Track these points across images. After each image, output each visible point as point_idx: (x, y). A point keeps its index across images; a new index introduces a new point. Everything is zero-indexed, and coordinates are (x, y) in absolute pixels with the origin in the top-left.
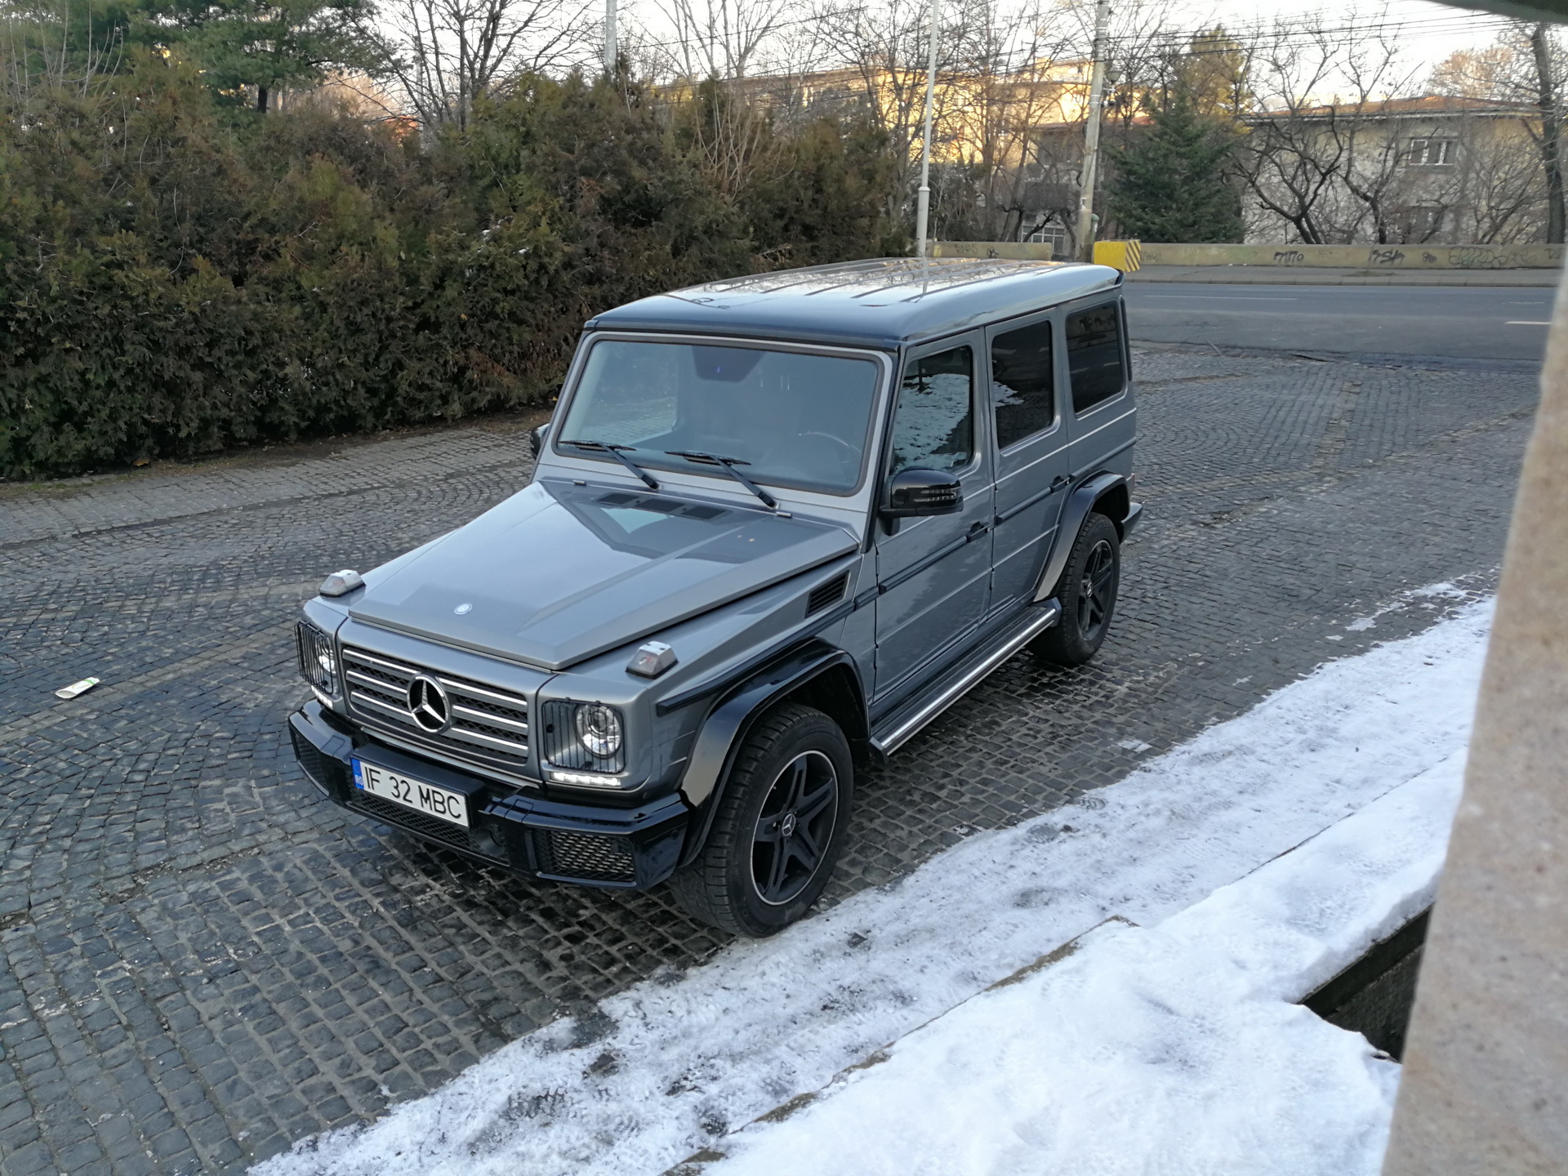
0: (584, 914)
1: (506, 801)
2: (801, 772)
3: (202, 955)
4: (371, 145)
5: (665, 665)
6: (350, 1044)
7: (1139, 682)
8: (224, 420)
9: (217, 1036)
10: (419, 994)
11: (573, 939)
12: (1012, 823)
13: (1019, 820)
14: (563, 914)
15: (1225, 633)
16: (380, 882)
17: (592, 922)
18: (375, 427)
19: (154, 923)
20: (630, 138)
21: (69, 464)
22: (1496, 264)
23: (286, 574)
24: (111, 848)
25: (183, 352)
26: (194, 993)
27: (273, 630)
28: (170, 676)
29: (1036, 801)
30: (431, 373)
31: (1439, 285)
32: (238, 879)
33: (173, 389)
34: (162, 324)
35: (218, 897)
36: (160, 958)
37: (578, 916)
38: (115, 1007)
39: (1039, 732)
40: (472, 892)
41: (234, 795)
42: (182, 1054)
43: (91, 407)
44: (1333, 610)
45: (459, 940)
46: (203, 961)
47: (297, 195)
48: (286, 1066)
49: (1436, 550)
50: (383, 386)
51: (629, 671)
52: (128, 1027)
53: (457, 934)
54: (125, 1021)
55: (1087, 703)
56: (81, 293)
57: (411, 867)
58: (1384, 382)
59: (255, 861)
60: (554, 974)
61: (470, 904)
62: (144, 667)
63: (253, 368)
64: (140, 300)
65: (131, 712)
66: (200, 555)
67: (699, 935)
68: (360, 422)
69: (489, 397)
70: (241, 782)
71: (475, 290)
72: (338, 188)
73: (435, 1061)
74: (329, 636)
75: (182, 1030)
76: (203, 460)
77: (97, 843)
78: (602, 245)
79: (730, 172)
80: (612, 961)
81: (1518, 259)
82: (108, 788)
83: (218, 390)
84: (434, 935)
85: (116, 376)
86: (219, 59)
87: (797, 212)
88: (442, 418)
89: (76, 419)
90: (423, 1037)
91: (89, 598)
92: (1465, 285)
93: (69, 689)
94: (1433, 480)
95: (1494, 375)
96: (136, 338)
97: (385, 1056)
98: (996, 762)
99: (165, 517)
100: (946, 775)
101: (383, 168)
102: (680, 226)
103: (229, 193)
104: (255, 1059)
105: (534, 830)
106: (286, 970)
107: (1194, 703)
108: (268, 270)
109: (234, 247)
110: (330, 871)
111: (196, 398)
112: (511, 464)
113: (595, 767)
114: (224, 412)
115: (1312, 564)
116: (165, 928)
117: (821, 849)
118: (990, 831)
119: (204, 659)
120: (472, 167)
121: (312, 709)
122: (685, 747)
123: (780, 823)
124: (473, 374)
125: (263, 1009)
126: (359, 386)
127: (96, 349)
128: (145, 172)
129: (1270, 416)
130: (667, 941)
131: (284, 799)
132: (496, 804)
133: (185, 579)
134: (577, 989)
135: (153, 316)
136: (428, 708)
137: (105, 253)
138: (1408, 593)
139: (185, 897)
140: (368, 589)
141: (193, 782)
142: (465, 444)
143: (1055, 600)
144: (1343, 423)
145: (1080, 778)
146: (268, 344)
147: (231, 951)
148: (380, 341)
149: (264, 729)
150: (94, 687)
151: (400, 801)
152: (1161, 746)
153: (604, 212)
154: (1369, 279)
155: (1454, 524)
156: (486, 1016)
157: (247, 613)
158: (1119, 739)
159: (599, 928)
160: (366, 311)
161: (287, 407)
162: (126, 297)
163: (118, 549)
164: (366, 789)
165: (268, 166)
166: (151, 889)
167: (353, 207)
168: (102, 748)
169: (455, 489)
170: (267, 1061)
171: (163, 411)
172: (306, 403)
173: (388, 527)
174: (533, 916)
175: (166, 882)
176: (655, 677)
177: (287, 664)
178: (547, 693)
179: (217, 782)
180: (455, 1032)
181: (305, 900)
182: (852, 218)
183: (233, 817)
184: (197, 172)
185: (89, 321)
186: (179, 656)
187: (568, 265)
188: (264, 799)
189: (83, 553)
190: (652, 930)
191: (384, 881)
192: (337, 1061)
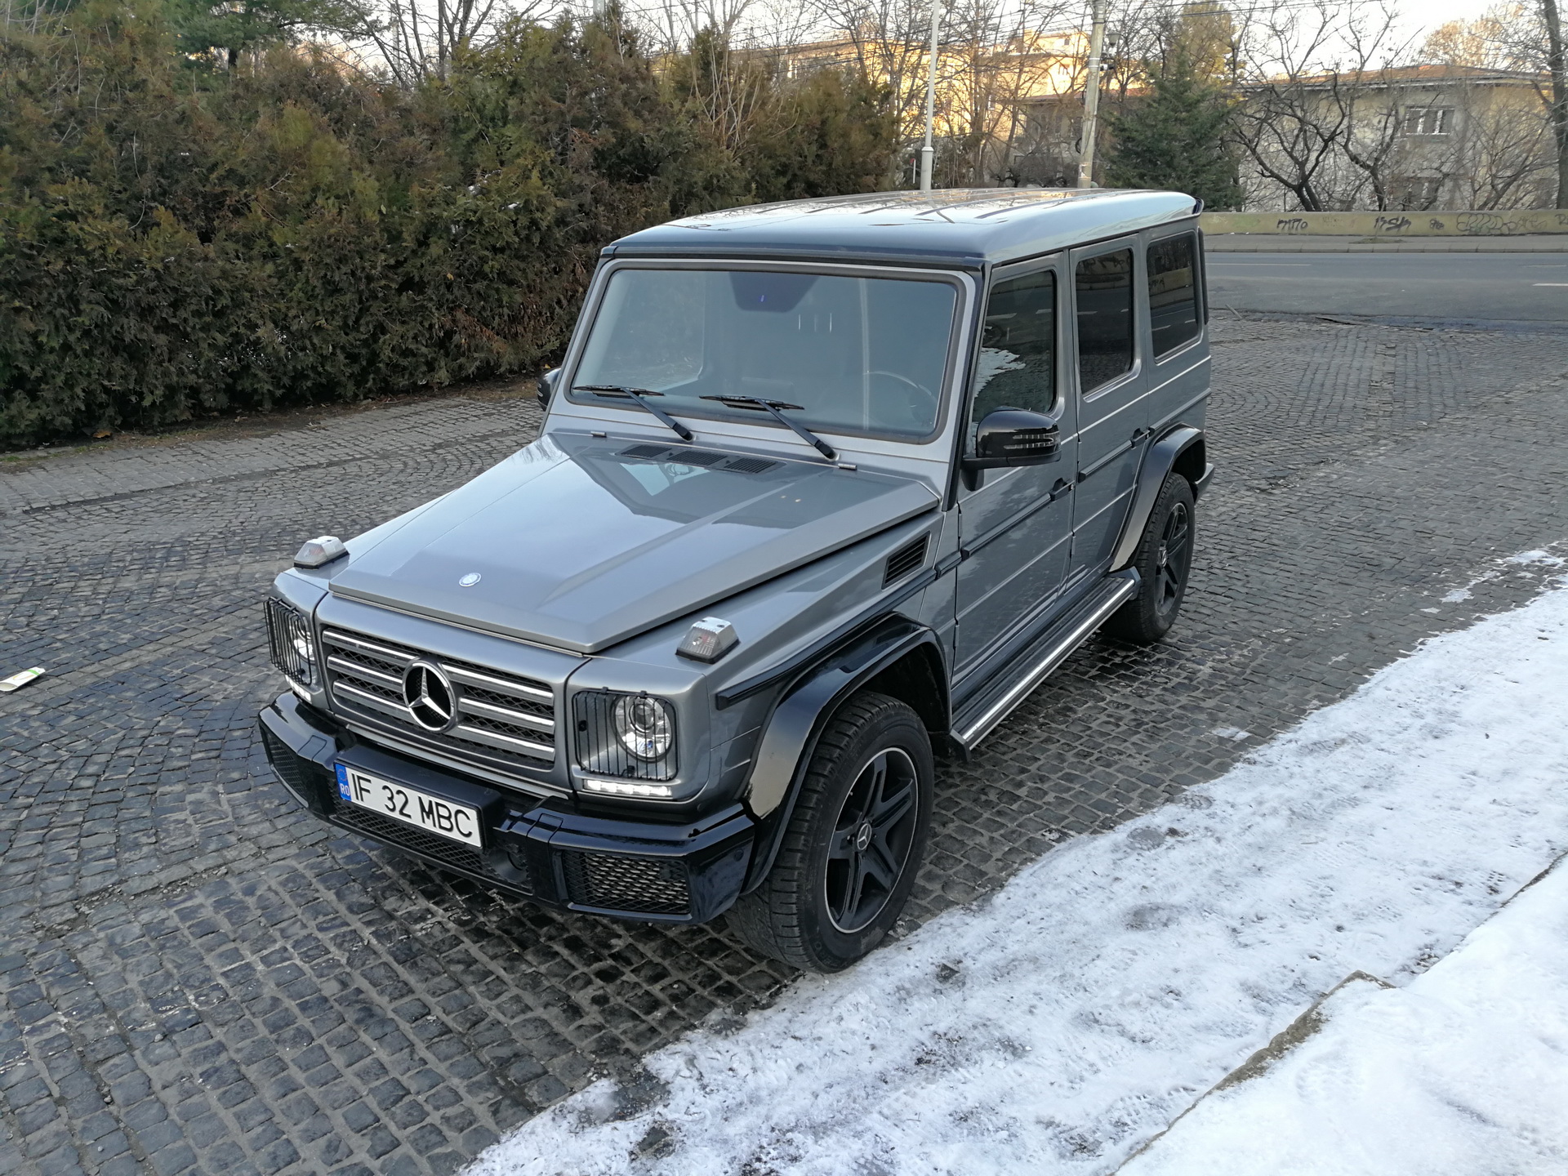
0: (618, 944)
1: (528, 815)
2: (879, 774)
3: (156, 1003)
4: (347, 93)
5: (725, 645)
6: (338, 1119)
7: (1222, 661)
8: (191, 387)
9: (171, 1111)
10: (422, 1051)
11: (607, 976)
12: (1108, 826)
13: (1116, 823)
14: (592, 944)
15: (1308, 606)
16: (373, 907)
17: (628, 955)
18: (356, 396)
19: (98, 963)
20: (624, 87)
21: (22, 435)
22: (1505, 230)
23: (259, 551)
24: (50, 869)
25: (146, 312)
26: (144, 1054)
27: (245, 612)
28: (127, 665)
29: (1130, 800)
30: (415, 338)
31: (1450, 251)
32: (201, 906)
33: (135, 353)
34: (121, 281)
35: (177, 929)
36: (104, 1007)
37: (610, 947)
38: (45, 1074)
39: (1120, 719)
40: (482, 919)
41: (200, 802)
42: (127, 1137)
43: (44, 373)
44: (1421, 580)
45: (469, 979)
46: (157, 1011)
47: (268, 144)
48: (257, 1150)
49: (1519, 515)
50: (364, 351)
51: (680, 653)
52: (60, 1101)
53: (464, 972)
54: (56, 1094)
55: (1169, 685)
56: (31, 247)
57: (409, 889)
58: (1419, 345)
59: (222, 884)
60: (585, 1021)
61: (479, 934)
62: (98, 655)
63: (222, 331)
64: (97, 255)
65: (81, 707)
66: (163, 531)
67: (756, 968)
68: (339, 390)
69: (477, 363)
70: (207, 787)
71: (462, 248)
72: (314, 137)
73: (444, 1140)
74: (304, 614)
75: (128, 1103)
76: (170, 432)
77: (33, 863)
78: (597, 201)
79: (728, 129)
80: (655, 1005)
81: (1528, 224)
82: (50, 796)
83: (186, 356)
84: (439, 974)
85: (72, 338)
86: (186, 19)
87: (800, 168)
88: (427, 387)
89: (28, 386)
90: (428, 1108)
91: (38, 578)
92: (1477, 251)
93: (9, 680)
94: (1496, 442)
95: (1532, 336)
96: (93, 297)
97: (380, 1134)
98: (1077, 755)
99: (126, 491)
100: (1023, 771)
101: (361, 118)
102: (678, 181)
103: (194, 141)
104: (219, 1142)
105: (564, 852)
106: (258, 1021)
107: (1289, 684)
108: (239, 225)
109: (200, 201)
110: (311, 894)
111: (160, 363)
112: (504, 433)
113: (641, 773)
114: (192, 379)
115: (1388, 531)
116: (111, 968)
117: (899, 864)
118: (1085, 836)
119: (165, 646)
120: (456, 120)
121: (287, 703)
122: (748, 746)
123: (855, 835)
124: (460, 339)
125: (230, 1074)
126: (338, 351)
127: (48, 308)
128: (101, 118)
129: (1307, 378)
130: (719, 978)
131: (256, 806)
132: (514, 820)
133: (147, 557)
134: (615, 1041)
135: (111, 272)
136: (428, 701)
137: (56, 202)
138: (1500, 561)
139: (136, 929)
140: (352, 559)
141: (151, 788)
142: (452, 412)
143: (1133, 570)
144: (1385, 385)
145: (1177, 772)
146: (238, 304)
147: (191, 997)
148: (361, 302)
149: (233, 725)
150: (39, 678)
151: (396, 815)
152: (1262, 734)
153: (596, 167)
154: (1377, 246)
155: (1531, 488)
156: (505, 1078)
157: (215, 594)
158: (1213, 726)
159: (637, 962)
160: (344, 269)
161: (260, 374)
162: (80, 251)
163: (74, 525)
164: (354, 800)
165: (237, 115)
166: (96, 919)
167: (329, 157)
168: (44, 750)
169: (444, 460)
170: (234, 1144)
171: (125, 377)
172: (281, 369)
173: (372, 500)
174: (557, 948)
175: (113, 910)
176: (712, 661)
177: (261, 650)
178: (579, 682)
179: (179, 788)
180: (469, 1100)
181: (282, 931)
182: (858, 176)
183: (196, 829)
184: (158, 118)
185: (40, 278)
186: (138, 642)
187: (561, 222)
188: (233, 807)
189: (34, 530)
190: (700, 964)
191: (377, 905)
192: (322, 1142)
